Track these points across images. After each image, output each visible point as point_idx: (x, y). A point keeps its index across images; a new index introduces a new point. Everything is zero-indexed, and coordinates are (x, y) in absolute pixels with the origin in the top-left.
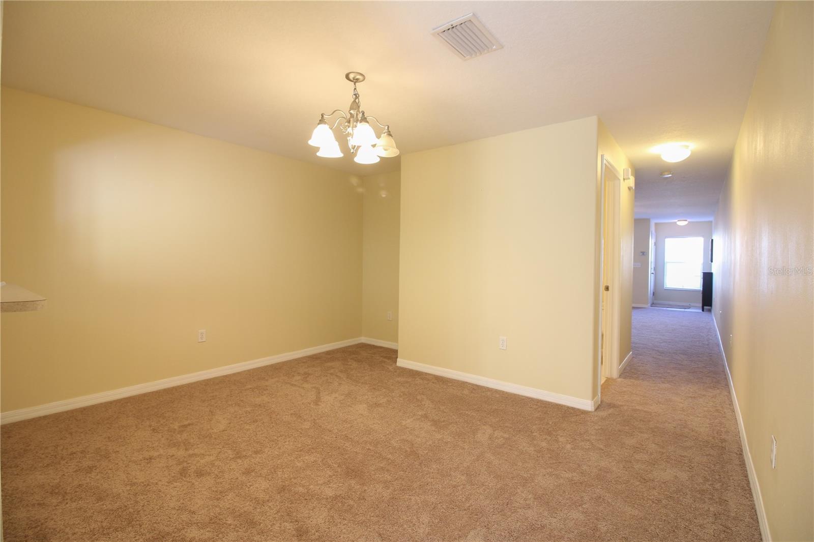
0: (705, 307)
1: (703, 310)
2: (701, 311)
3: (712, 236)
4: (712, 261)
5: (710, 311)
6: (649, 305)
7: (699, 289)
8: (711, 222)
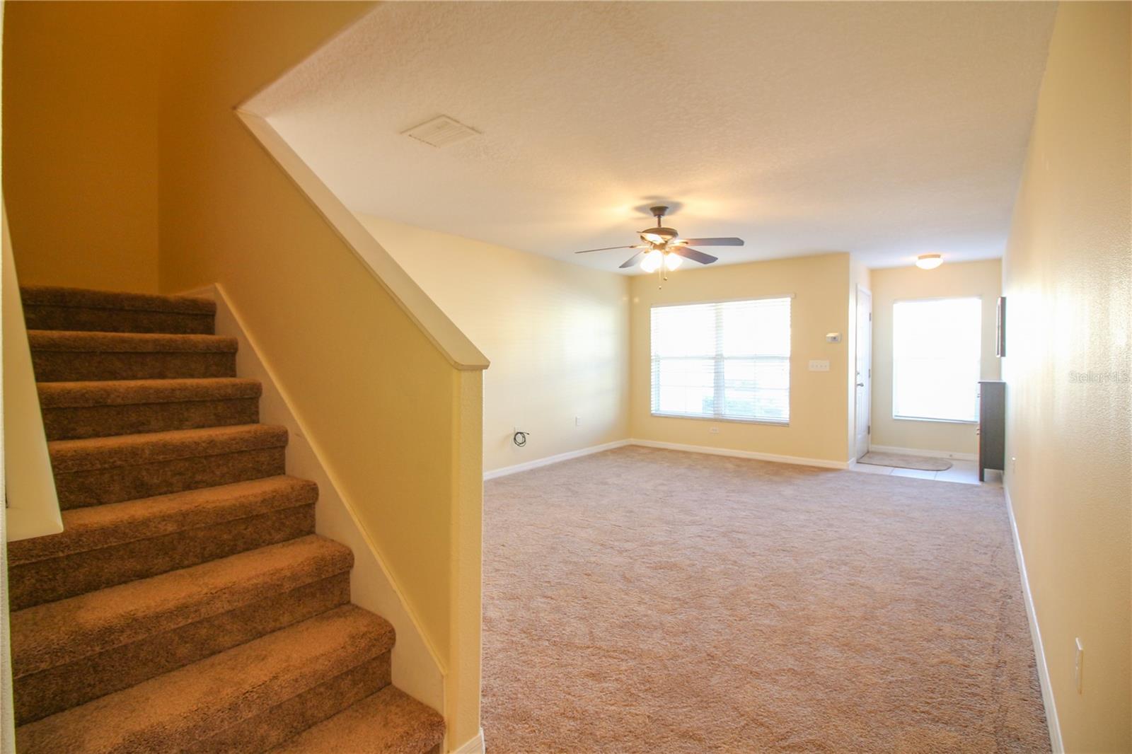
0: (987, 471)
1: (982, 479)
2: (973, 480)
3: (1000, 290)
4: (1003, 354)
5: (999, 479)
6: (853, 459)
7: (973, 419)
8: (998, 261)
